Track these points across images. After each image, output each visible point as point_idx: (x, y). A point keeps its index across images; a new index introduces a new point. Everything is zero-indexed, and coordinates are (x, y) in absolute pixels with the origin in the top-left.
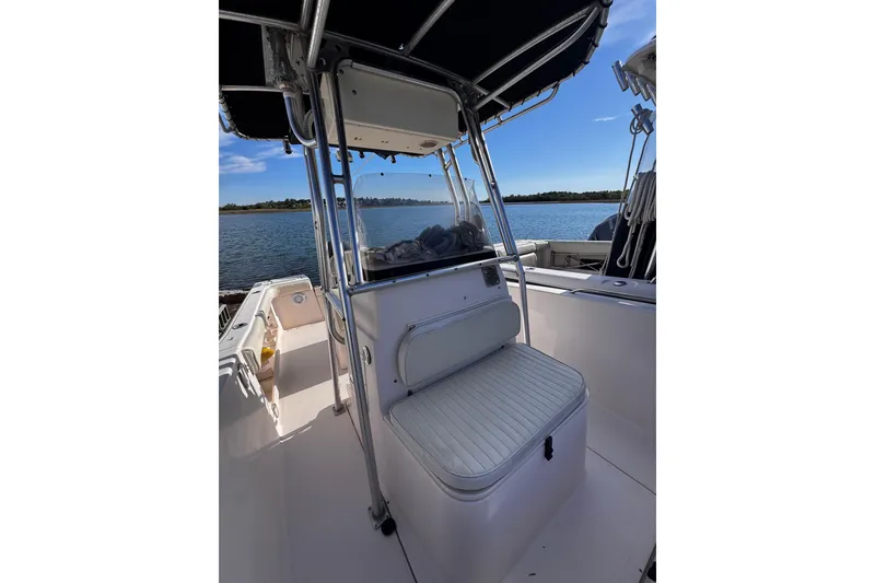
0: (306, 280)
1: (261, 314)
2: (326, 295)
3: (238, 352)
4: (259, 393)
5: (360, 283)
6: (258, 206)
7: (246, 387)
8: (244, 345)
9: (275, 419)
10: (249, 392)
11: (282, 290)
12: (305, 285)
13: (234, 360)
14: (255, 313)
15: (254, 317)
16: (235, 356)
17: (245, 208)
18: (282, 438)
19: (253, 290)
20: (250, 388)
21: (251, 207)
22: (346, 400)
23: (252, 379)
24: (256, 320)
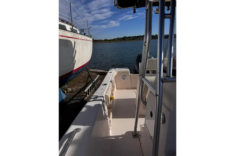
0: (128, 70)
1: (111, 82)
2: (143, 79)
3: (104, 96)
4: (107, 114)
5: (169, 76)
6: (114, 40)
7: (104, 111)
8: (106, 93)
9: (110, 127)
10: (105, 113)
11: (119, 73)
12: (127, 72)
13: (102, 98)
14: (110, 81)
15: (109, 82)
16: (103, 97)
17: (110, 40)
18: (111, 137)
19: (110, 71)
20: (105, 112)
21: (112, 40)
22: (139, 131)
23: (106, 108)
24: (110, 83)
